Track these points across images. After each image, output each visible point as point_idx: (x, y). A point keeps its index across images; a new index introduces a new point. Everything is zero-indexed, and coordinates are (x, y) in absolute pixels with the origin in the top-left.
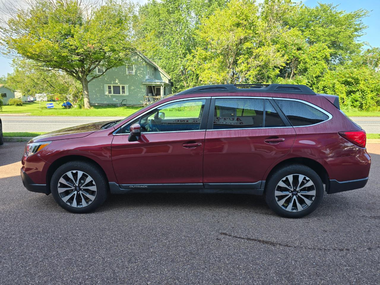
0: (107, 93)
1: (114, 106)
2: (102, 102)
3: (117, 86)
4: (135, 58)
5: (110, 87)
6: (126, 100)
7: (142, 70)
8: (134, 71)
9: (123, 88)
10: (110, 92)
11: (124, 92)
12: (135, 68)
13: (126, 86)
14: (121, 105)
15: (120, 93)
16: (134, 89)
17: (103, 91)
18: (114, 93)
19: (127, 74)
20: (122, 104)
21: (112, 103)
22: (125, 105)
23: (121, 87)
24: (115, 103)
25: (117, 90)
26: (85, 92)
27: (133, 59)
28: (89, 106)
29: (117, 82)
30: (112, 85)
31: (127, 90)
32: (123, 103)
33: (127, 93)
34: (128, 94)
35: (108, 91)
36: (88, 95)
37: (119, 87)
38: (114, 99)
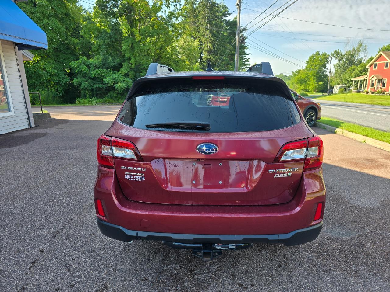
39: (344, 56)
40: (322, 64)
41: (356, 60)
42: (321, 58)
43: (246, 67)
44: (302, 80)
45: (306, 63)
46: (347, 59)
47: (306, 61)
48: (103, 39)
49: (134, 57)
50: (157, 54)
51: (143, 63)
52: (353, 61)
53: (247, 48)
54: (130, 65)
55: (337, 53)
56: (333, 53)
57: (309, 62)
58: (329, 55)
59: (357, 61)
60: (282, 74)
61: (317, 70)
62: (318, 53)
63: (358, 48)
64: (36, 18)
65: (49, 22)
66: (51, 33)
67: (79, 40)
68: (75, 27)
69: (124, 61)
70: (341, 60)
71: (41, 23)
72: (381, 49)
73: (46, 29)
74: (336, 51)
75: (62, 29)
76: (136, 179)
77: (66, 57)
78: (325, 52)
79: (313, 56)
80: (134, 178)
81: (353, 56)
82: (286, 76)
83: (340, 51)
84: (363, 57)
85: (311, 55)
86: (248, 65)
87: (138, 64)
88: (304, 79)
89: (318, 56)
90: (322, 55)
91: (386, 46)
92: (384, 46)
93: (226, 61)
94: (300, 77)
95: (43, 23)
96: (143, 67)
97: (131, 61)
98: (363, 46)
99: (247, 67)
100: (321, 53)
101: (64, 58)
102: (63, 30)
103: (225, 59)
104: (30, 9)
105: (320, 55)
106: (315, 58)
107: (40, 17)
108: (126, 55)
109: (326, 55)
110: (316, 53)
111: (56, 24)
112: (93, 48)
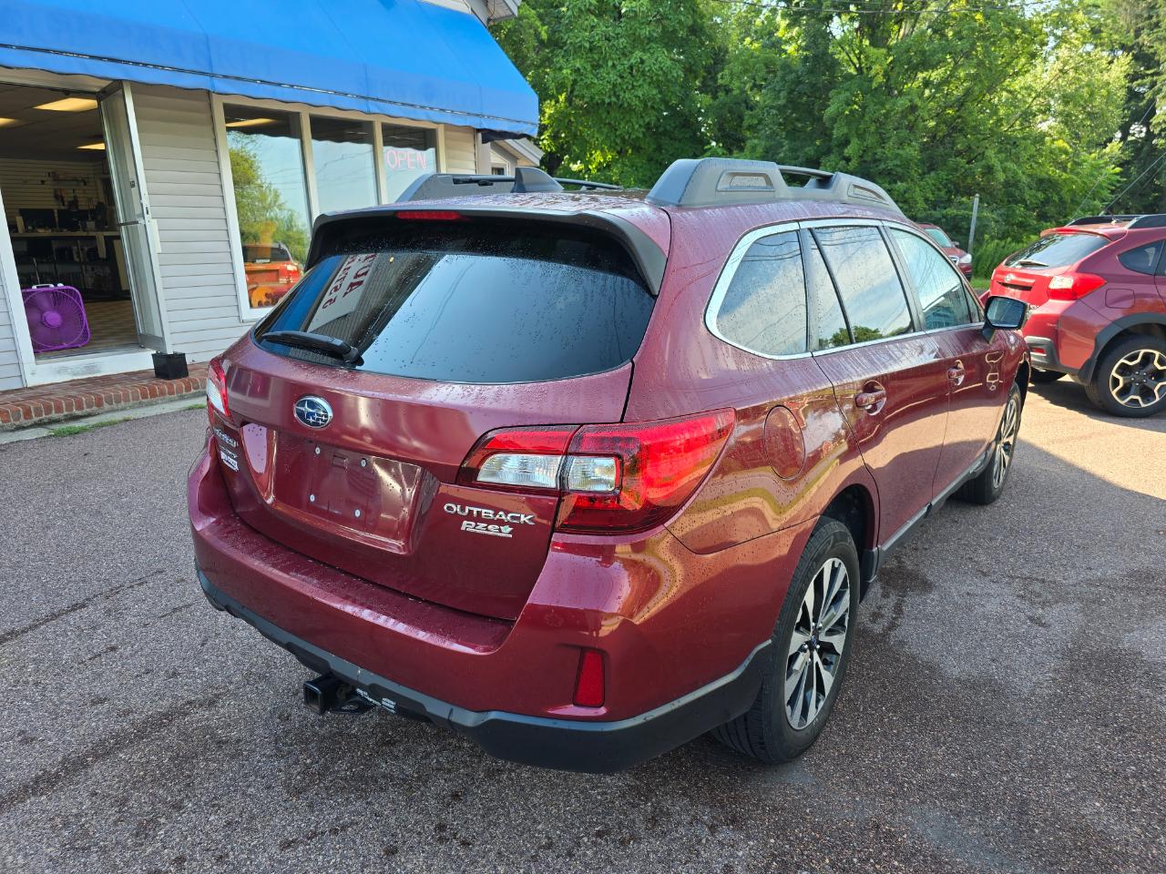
48: (775, 90)
49: (861, 137)
50: (945, 123)
51: (884, 153)
54: (844, 162)
64: (617, 50)
65: (644, 58)
66: (646, 86)
67: (715, 97)
68: (712, 62)
69: (828, 152)
71: (625, 62)
73: (633, 77)
75: (674, 72)
77: (677, 149)
87: (868, 158)
95: (629, 60)
96: (882, 166)
97: (848, 151)
101: (671, 153)
102: (675, 75)
104: (607, 27)
107: (625, 47)
108: (835, 132)
111: (660, 59)
112: (746, 118)
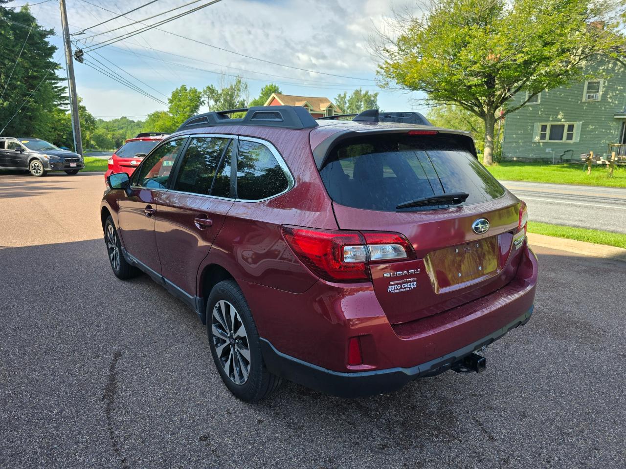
0: (537, 139)
1: (546, 162)
2: (526, 155)
3: (560, 125)
4: (607, 68)
5: (544, 128)
6: (571, 152)
7: (621, 90)
8: (601, 93)
9: (571, 128)
10: (543, 137)
11: (570, 137)
12: (603, 87)
13: (578, 125)
14: (560, 161)
15: (561, 139)
16: (593, 130)
17: (531, 135)
18: (550, 139)
19: (583, 101)
20: (561, 159)
21: (542, 156)
22: (567, 161)
23: (566, 127)
24: (548, 156)
25: (557, 132)
26: (488, 137)
27: (603, 69)
28: (491, 161)
29: (559, 117)
30: (549, 125)
31: (577, 133)
32: (565, 157)
33: (576, 138)
34: (578, 139)
35: (539, 135)
36: (492, 142)
37: (563, 126)
38: (548, 150)
39: (221, 95)
40: (193, 106)
41: (236, 102)
42: (190, 96)
43: (62, 102)
44: (168, 129)
45: (169, 103)
46: (225, 100)
47: (169, 99)
52: (234, 103)
53: (60, 68)
55: (211, 91)
56: (205, 89)
57: (173, 101)
58: (201, 93)
59: (238, 104)
60: (125, 118)
61: (188, 114)
62: (184, 88)
63: (236, 85)
70: (217, 100)
72: (264, 90)
74: (208, 88)
76: (405, 288)
78: (194, 88)
79: (177, 92)
80: (401, 288)
81: (232, 96)
82: (134, 122)
83: (213, 87)
84: (245, 98)
85: (175, 90)
86: (66, 99)
88: (171, 128)
89: (185, 92)
90: (190, 91)
91: (268, 86)
92: (267, 86)
93: (21, 88)
94: (163, 125)
98: (243, 83)
99: (65, 102)
100: (188, 89)
103: (19, 85)
105: (188, 91)
106: (181, 96)
109: (196, 91)
110: (181, 87)
